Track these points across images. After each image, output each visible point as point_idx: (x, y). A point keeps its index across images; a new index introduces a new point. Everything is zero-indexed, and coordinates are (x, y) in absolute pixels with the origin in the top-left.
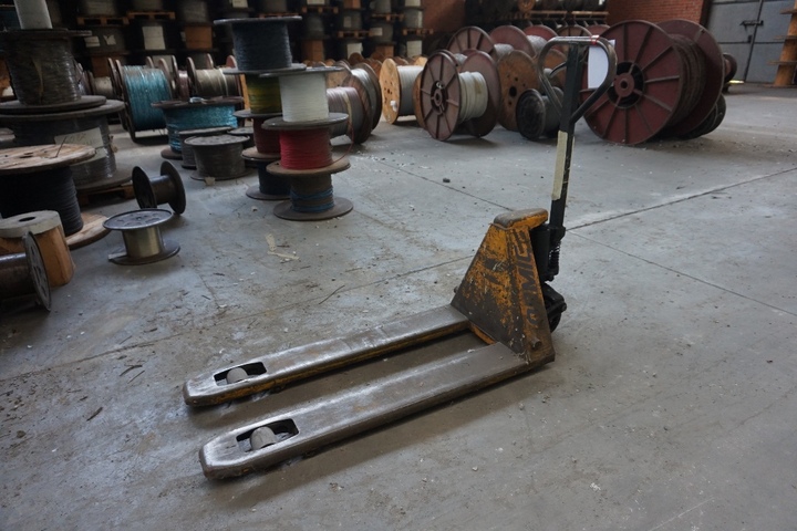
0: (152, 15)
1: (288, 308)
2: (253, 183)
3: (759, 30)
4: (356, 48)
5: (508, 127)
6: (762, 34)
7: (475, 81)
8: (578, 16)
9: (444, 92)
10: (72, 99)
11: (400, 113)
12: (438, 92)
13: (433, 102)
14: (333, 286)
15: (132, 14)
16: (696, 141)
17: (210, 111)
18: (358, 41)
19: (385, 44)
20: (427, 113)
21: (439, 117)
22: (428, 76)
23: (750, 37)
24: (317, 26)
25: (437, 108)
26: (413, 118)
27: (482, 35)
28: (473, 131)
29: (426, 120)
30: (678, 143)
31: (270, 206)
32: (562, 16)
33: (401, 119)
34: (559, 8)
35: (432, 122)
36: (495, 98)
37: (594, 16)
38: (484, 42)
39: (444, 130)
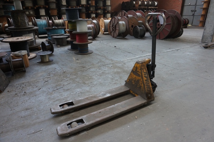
0: (42, 6)
1: (79, 71)
2: (69, 47)
3: (195, 12)
4: (94, 15)
5: (131, 35)
6: (196, 14)
7: (123, 24)
8: (150, 8)
9: (115, 26)
10: (26, 26)
11: (105, 31)
12: (114, 26)
13: (112, 28)
14: (89, 67)
15: (37, 6)
16: (176, 39)
17: (58, 30)
18: (94, 14)
19: (101, 15)
20: (111, 31)
21: (114, 32)
22: (111, 22)
23: (193, 14)
24: (84, 10)
25: (114, 30)
26: (108, 33)
27: (125, 13)
28: (122, 36)
29: (111, 33)
30: (172, 39)
31: (74, 52)
32: (146, 8)
33: (105, 33)
34: (145, 6)
35: (112, 34)
36: (128, 28)
37: (154, 8)
38: (126, 14)
39: (115, 35)
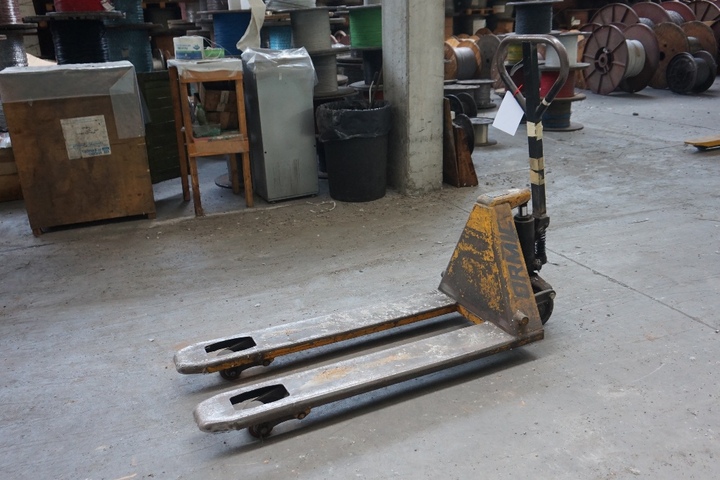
4: (481, 24)
7: (636, 47)
9: (610, 56)
12: (602, 56)
13: (597, 64)
18: (483, 18)
19: (507, 21)
22: (593, 42)
25: (601, 69)
27: (628, 10)
29: (587, 79)
35: (594, 80)
38: (629, 16)
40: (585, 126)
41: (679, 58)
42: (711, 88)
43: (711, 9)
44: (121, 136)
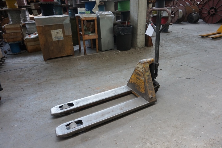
7: (181, 11)
9: (175, 13)
27: (177, 1)
40: (172, 31)
41: (191, 14)
42: (198, 22)
43: (196, 2)
44: (66, 35)
